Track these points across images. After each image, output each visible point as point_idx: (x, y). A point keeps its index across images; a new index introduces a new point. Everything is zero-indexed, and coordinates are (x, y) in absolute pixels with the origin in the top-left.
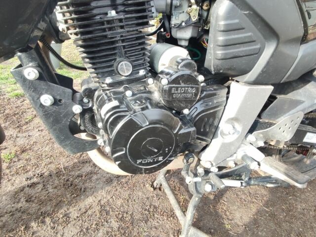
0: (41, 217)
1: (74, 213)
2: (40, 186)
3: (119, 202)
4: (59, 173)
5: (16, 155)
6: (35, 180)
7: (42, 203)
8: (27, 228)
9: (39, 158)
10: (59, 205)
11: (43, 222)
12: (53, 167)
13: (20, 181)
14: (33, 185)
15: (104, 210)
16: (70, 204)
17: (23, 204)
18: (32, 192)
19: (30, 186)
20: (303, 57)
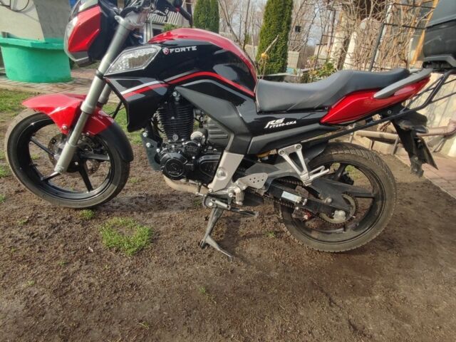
0: (140, 211)
1: (155, 215)
2: (144, 199)
3: (181, 219)
4: (156, 196)
5: (138, 181)
6: (143, 196)
7: (142, 206)
8: (132, 213)
9: (149, 186)
10: (149, 210)
11: (139, 214)
12: (155, 193)
13: (136, 194)
14: (141, 198)
15: (171, 219)
16: (155, 211)
17: (133, 204)
18: (140, 201)
19: (139, 198)
20: (253, 143)
